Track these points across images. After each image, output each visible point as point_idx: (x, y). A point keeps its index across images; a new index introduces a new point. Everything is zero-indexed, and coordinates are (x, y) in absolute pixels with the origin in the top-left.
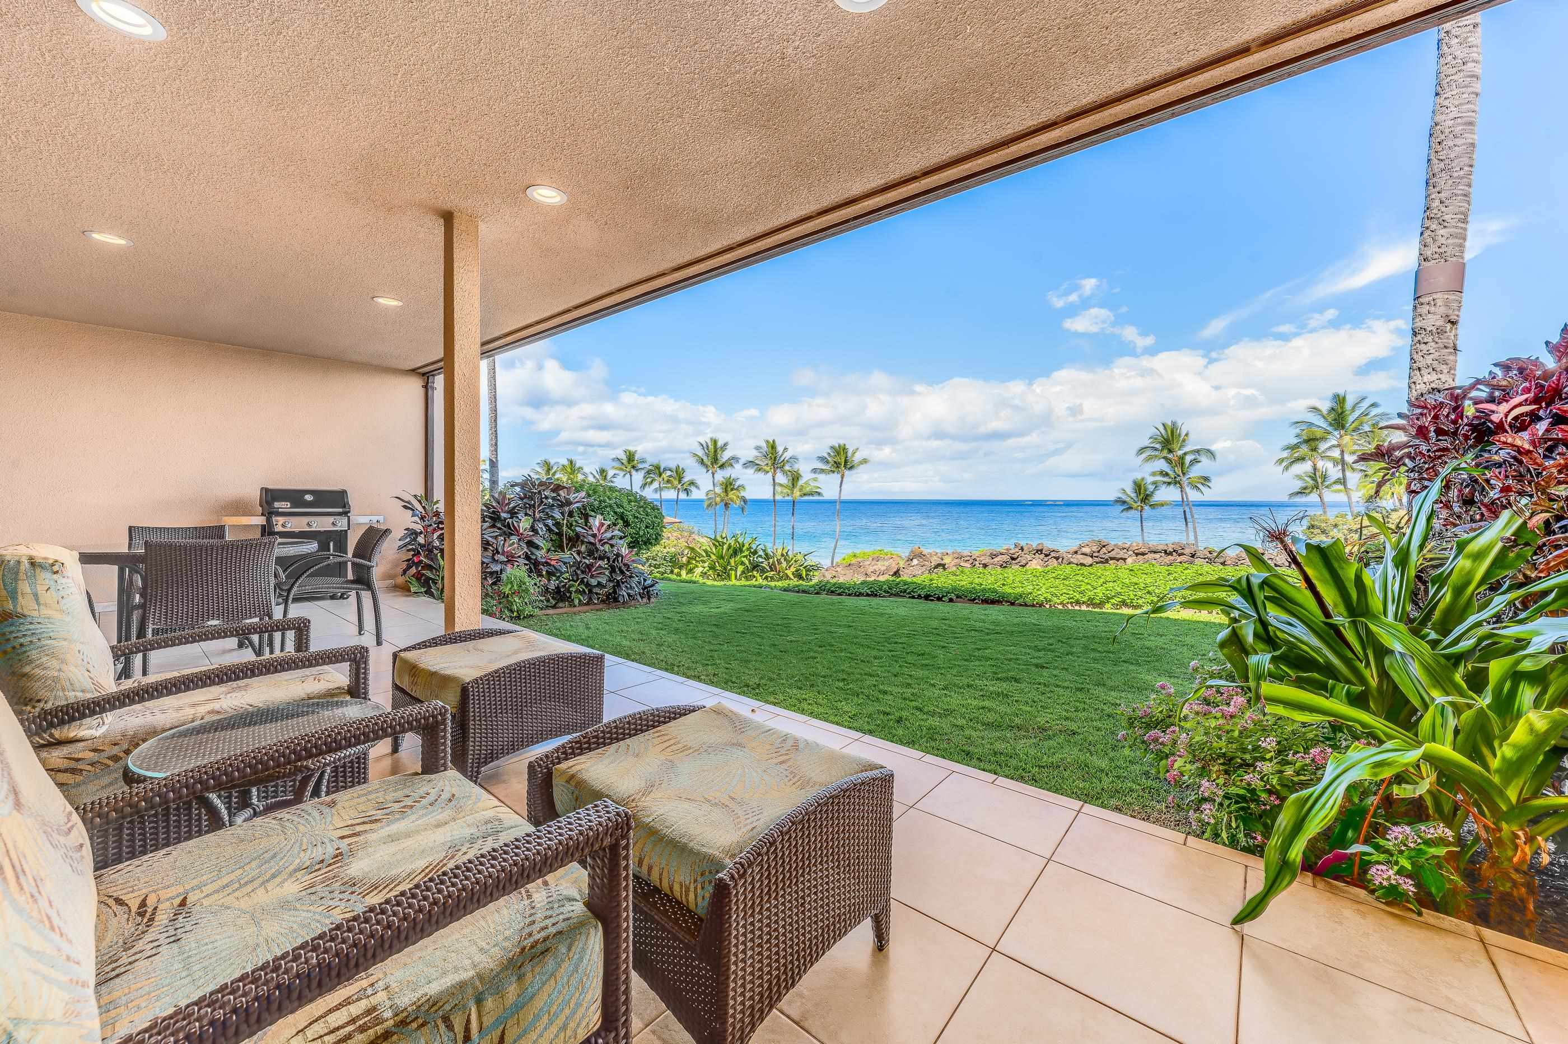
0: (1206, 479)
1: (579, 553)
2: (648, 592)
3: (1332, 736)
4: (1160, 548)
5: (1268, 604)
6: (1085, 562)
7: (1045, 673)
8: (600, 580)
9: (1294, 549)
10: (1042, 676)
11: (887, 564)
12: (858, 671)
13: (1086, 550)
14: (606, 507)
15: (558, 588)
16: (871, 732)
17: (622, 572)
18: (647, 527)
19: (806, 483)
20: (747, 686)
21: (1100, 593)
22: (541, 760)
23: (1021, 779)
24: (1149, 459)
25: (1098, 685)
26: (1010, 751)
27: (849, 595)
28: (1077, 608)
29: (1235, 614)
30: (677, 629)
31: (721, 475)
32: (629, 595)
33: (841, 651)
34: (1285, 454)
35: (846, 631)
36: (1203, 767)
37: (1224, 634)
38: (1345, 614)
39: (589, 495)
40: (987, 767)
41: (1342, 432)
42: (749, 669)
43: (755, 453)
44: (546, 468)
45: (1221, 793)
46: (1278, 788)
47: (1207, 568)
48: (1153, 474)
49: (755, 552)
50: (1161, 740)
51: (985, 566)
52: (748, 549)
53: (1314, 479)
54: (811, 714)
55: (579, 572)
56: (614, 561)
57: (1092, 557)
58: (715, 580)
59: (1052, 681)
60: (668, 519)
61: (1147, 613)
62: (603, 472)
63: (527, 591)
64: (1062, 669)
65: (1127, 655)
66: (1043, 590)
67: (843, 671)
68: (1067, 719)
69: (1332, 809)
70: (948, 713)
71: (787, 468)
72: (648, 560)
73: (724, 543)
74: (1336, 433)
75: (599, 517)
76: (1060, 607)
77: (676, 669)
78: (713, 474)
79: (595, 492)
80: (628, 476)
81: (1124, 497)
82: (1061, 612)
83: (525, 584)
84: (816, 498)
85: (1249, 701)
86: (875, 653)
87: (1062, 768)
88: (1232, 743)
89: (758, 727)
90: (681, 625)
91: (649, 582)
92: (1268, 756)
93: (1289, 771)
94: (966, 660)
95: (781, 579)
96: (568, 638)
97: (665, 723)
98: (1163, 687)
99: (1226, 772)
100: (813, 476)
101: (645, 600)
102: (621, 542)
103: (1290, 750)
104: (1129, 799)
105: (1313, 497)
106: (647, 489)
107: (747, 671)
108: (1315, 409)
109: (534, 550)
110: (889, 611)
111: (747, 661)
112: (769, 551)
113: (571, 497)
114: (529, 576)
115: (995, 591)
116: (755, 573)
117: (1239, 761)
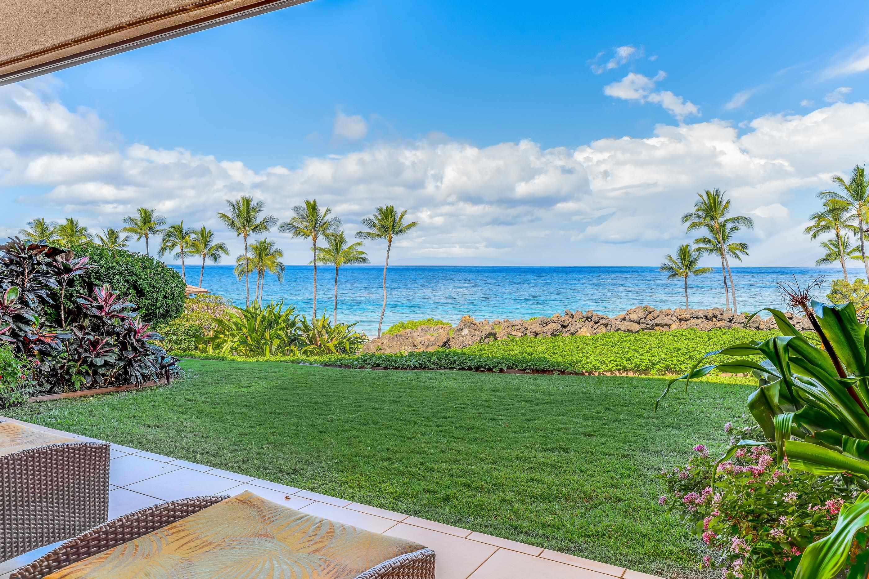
0: (744, 247)
1: (81, 328)
2: (166, 372)
3: (845, 487)
4: (701, 314)
5: (792, 365)
6: (632, 329)
7: (593, 441)
8: (107, 359)
9: (814, 313)
10: (589, 444)
11: (436, 334)
12: (404, 448)
13: (634, 317)
14: (115, 274)
15: (54, 369)
16: (416, 513)
17: (135, 349)
18: (165, 297)
19: (350, 248)
20: (282, 471)
21: (646, 360)
22: (27, 570)
23: (567, 550)
24: (694, 226)
25: (643, 450)
26: (557, 522)
27: (396, 368)
28: (624, 375)
29: (765, 376)
30: (201, 412)
31: (254, 239)
32: (143, 375)
33: (386, 428)
34: (813, 223)
35: (392, 407)
36: (734, 526)
37: (752, 396)
38: (857, 373)
39: (94, 261)
40: (534, 540)
41: (861, 203)
42: (284, 453)
43: (292, 214)
44: (39, 230)
45: (749, 549)
46: (799, 539)
47: (743, 332)
48: (697, 241)
49: (293, 324)
50: (696, 501)
51: (536, 334)
52: (285, 321)
53: (837, 247)
54: (353, 498)
55: (81, 350)
56: (124, 337)
57: (639, 323)
58: (246, 355)
59: (599, 449)
60: (191, 288)
61: (686, 378)
62: (112, 234)
63: (13, 374)
64: (609, 437)
65: (671, 420)
66: (592, 357)
67: (388, 449)
68: (613, 486)
69: (841, 556)
70: (498, 486)
71: (330, 231)
72: (167, 334)
73: (257, 315)
74: (856, 204)
75: (106, 286)
76: (608, 374)
77: (199, 457)
78: (245, 238)
79: (101, 256)
80: (143, 239)
81: (671, 264)
82: (609, 379)
83: (10, 366)
84: (362, 264)
85: (774, 459)
86: (422, 429)
87: (607, 536)
88: (760, 499)
89: (291, 513)
90: (205, 407)
91: (167, 360)
92: (790, 510)
93: (808, 523)
94: (515, 432)
95: (322, 353)
96: (67, 428)
97: (182, 517)
98: (700, 449)
99: (755, 528)
100: (358, 240)
101: (163, 381)
102: (134, 315)
103: (809, 503)
104: (669, 562)
105: (836, 264)
106: (167, 253)
107: (282, 455)
108: (839, 180)
109: (22, 326)
110: (437, 384)
111: (282, 444)
112: (309, 323)
113: (72, 263)
114: (17, 357)
115: (545, 360)
116: (293, 347)
117: (766, 516)
